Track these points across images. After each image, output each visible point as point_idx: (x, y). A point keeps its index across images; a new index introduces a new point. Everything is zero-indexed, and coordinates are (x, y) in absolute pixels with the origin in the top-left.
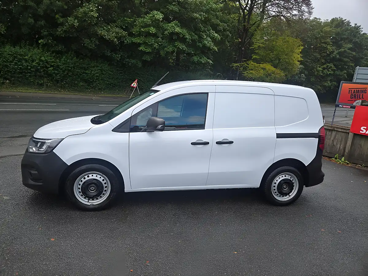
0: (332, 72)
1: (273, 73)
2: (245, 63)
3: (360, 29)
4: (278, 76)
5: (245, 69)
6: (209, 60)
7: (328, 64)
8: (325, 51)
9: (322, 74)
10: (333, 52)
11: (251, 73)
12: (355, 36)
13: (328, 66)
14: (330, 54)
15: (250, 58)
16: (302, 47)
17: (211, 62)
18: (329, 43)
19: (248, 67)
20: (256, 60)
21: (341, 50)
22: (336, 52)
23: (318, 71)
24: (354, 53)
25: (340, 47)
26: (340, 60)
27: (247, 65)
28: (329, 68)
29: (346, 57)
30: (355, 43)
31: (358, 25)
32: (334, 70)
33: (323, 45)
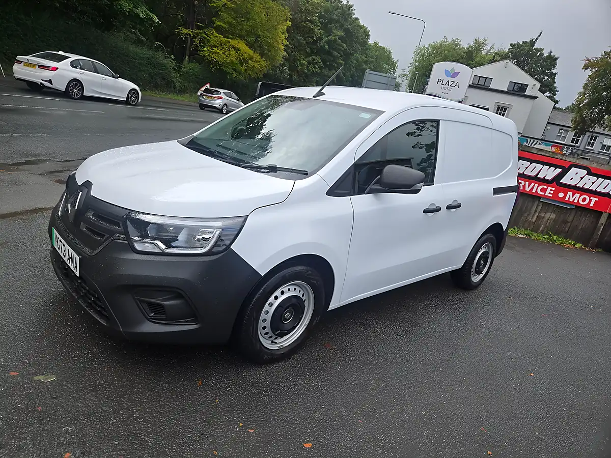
0: (318, 70)
1: (251, 59)
2: (201, 31)
3: (352, 10)
4: (258, 66)
5: (204, 42)
6: (152, 15)
7: (314, 57)
8: (311, 35)
9: (306, 71)
10: (321, 39)
11: (216, 53)
12: (346, 19)
13: (314, 59)
14: (317, 42)
15: (211, 24)
16: (290, 23)
17: (156, 19)
18: (317, 23)
19: (209, 41)
20: (219, 30)
21: (331, 37)
22: (325, 39)
23: (302, 65)
24: (345, 46)
25: (329, 32)
26: (329, 53)
27: (205, 36)
28: (316, 63)
29: (335, 49)
30: (347, 31)
31: (351, 3)
32: (320, 67)
33: (309, 24)
